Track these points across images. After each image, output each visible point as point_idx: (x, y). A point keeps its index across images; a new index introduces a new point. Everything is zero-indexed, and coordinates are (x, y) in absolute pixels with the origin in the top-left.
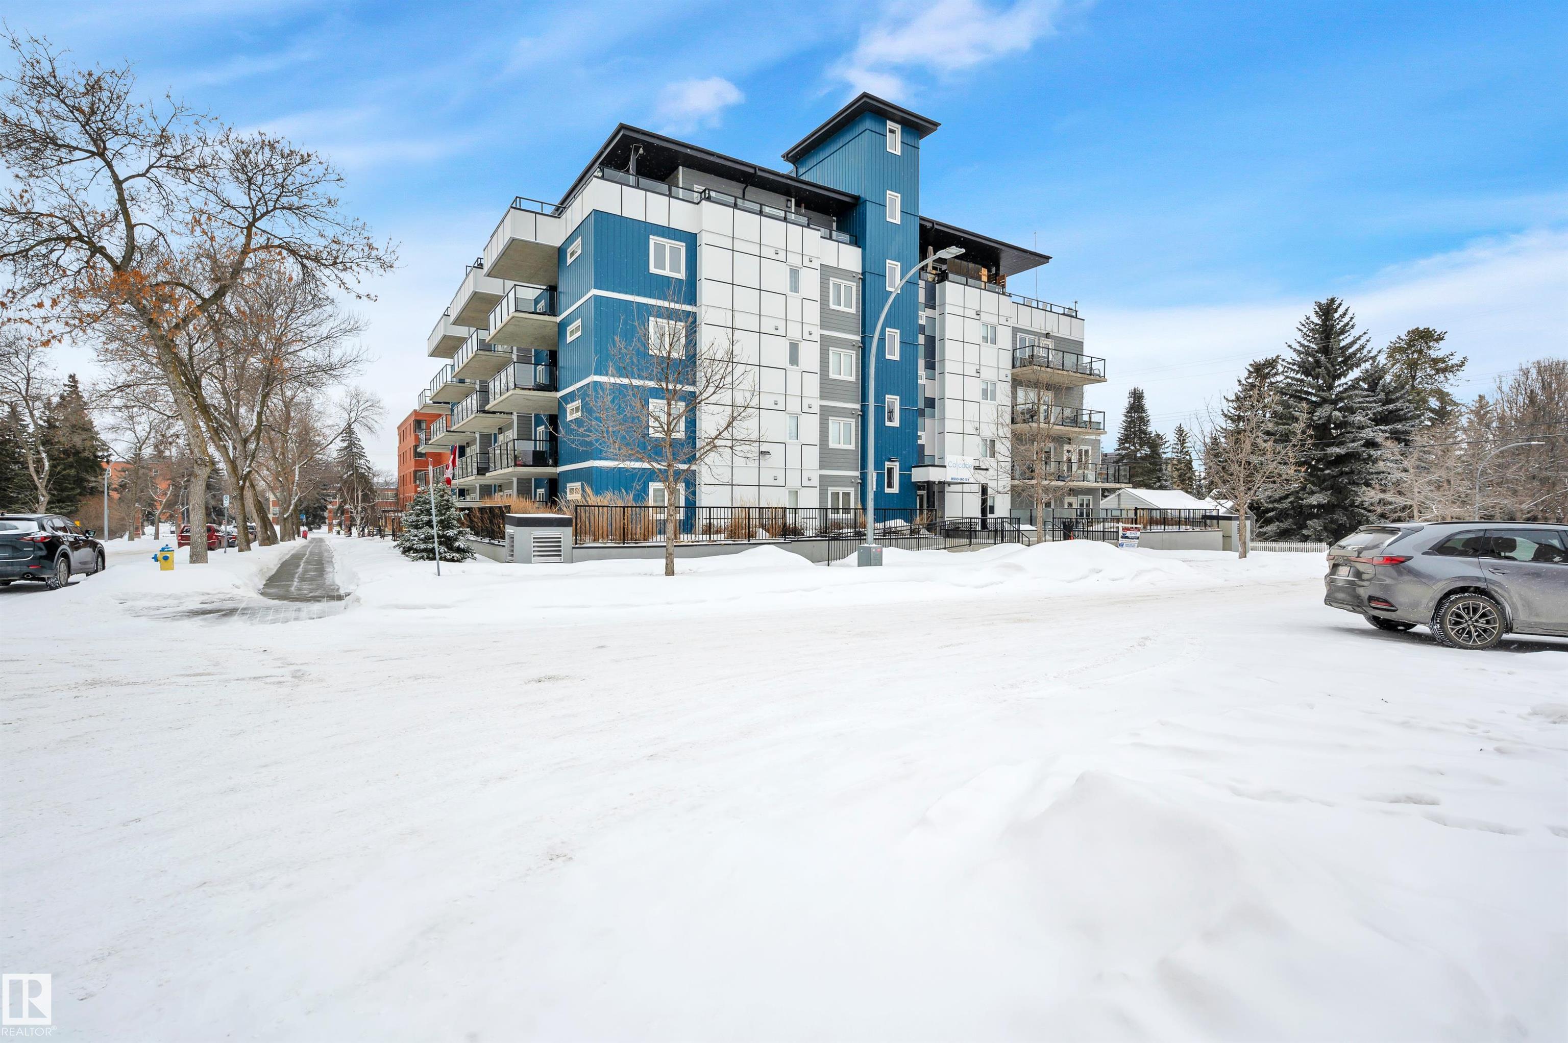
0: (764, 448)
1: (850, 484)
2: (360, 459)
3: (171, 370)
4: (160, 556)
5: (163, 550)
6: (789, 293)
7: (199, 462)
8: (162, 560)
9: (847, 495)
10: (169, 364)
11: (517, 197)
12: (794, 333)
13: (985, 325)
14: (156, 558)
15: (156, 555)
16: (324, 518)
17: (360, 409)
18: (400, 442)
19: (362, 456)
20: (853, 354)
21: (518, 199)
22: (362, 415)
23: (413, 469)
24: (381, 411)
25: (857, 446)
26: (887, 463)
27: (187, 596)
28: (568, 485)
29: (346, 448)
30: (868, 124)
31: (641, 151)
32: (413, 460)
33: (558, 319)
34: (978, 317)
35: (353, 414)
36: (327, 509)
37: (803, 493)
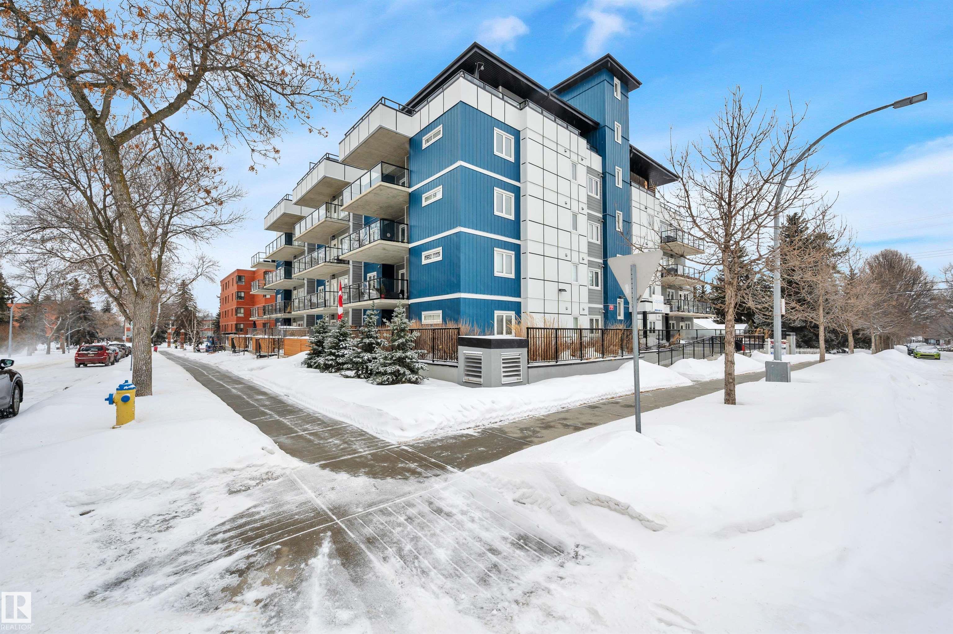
0: (562, 286)
1: (598, 313)
2: (190, 301)
3: (119, 179)
4: (117, 397)
5: (121, 388)
6: (572, 180)
7: (147, 282)
8: (120, 402)
9: (597, 321)
10: (116, 173)
11: (383, 97)
12: (575, 208)
13: (649, 215)
14: (111, 400)
15: (111, 395)
16: (165, 338)
17: (205, 267)
18: (223, 290)
19: (191, 299)
20: (599, 225)
21: (383, 99)
22: (206, 271)
23: (235, 307)
24: (219, 268)
25: (601, 288)
26: (618, 299)
27: (202, 478)
28: (423, 313)
29: (181, 294)
30: (604, 77)
31: (482, 68)
32: (235, 301)
33: (411, 190)
34: (645, 210)
35: (200, 270)
36: (167, 332)
37: (581, 319)
